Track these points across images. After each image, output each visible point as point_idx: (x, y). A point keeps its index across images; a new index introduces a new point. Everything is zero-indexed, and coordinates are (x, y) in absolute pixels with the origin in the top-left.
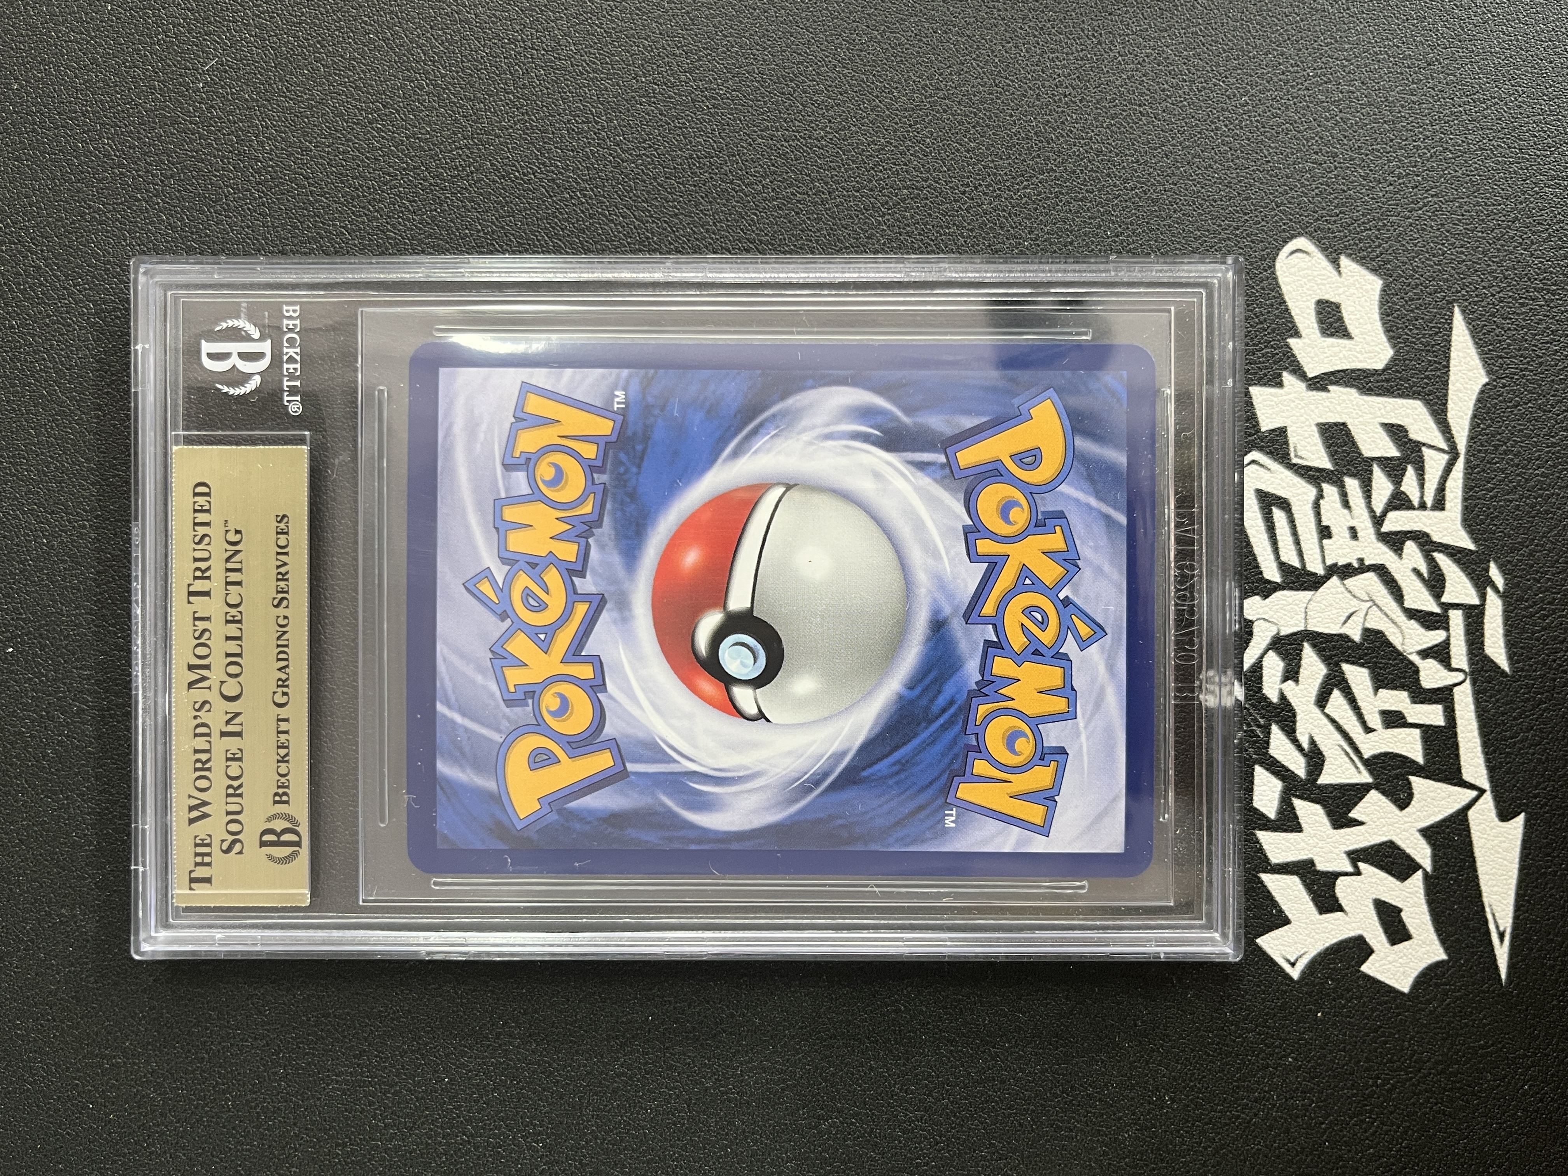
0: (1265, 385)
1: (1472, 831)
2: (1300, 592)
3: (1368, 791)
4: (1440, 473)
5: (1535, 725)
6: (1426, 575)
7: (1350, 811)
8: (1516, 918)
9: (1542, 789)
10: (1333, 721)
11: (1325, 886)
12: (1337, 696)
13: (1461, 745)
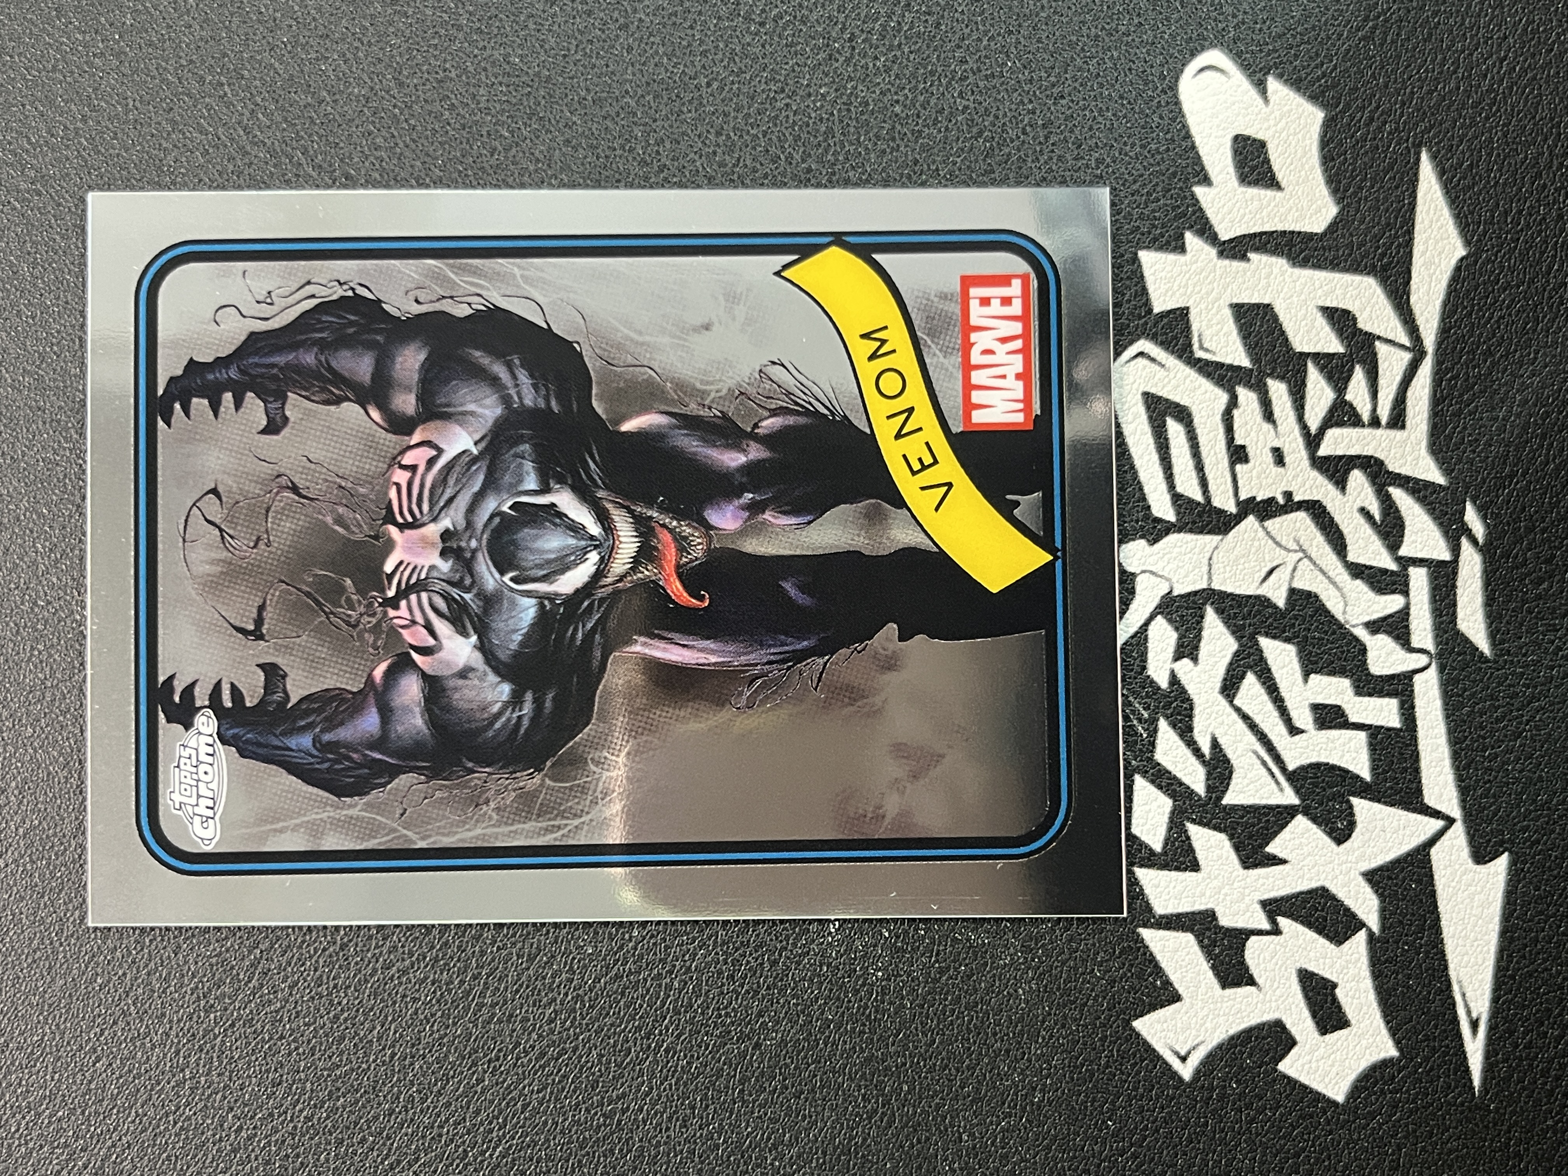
0: (1161, 248)
1: (1436, 877)
2: (1200, 537)
3: (1293, 817)
4: (1398, 378)
5: (1525, 730)
6: (1377, 517)
7: (1267, 844)
8: (1495, 1000)
9: (1532, 820)
10: (1245, 717)
11: (1231, 948)
12: (1251, 683)
13: (1422, 755)
